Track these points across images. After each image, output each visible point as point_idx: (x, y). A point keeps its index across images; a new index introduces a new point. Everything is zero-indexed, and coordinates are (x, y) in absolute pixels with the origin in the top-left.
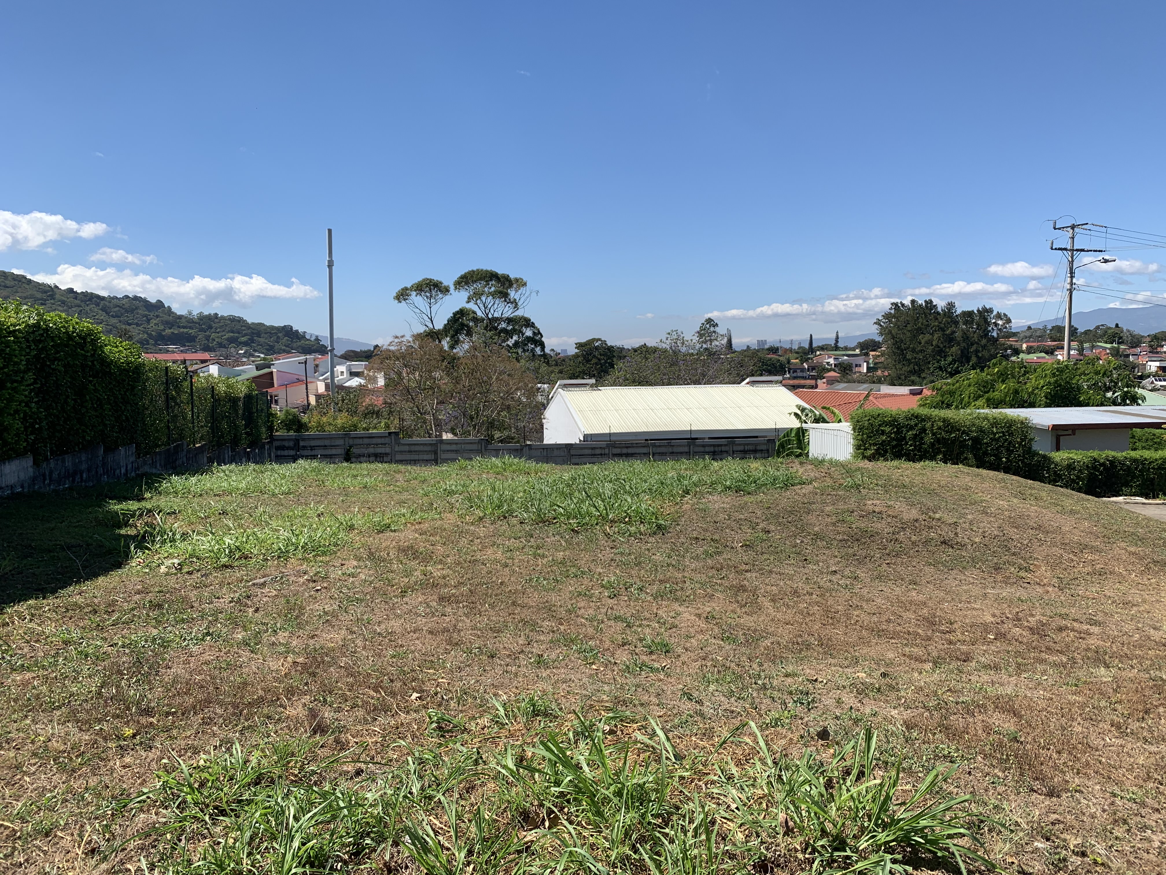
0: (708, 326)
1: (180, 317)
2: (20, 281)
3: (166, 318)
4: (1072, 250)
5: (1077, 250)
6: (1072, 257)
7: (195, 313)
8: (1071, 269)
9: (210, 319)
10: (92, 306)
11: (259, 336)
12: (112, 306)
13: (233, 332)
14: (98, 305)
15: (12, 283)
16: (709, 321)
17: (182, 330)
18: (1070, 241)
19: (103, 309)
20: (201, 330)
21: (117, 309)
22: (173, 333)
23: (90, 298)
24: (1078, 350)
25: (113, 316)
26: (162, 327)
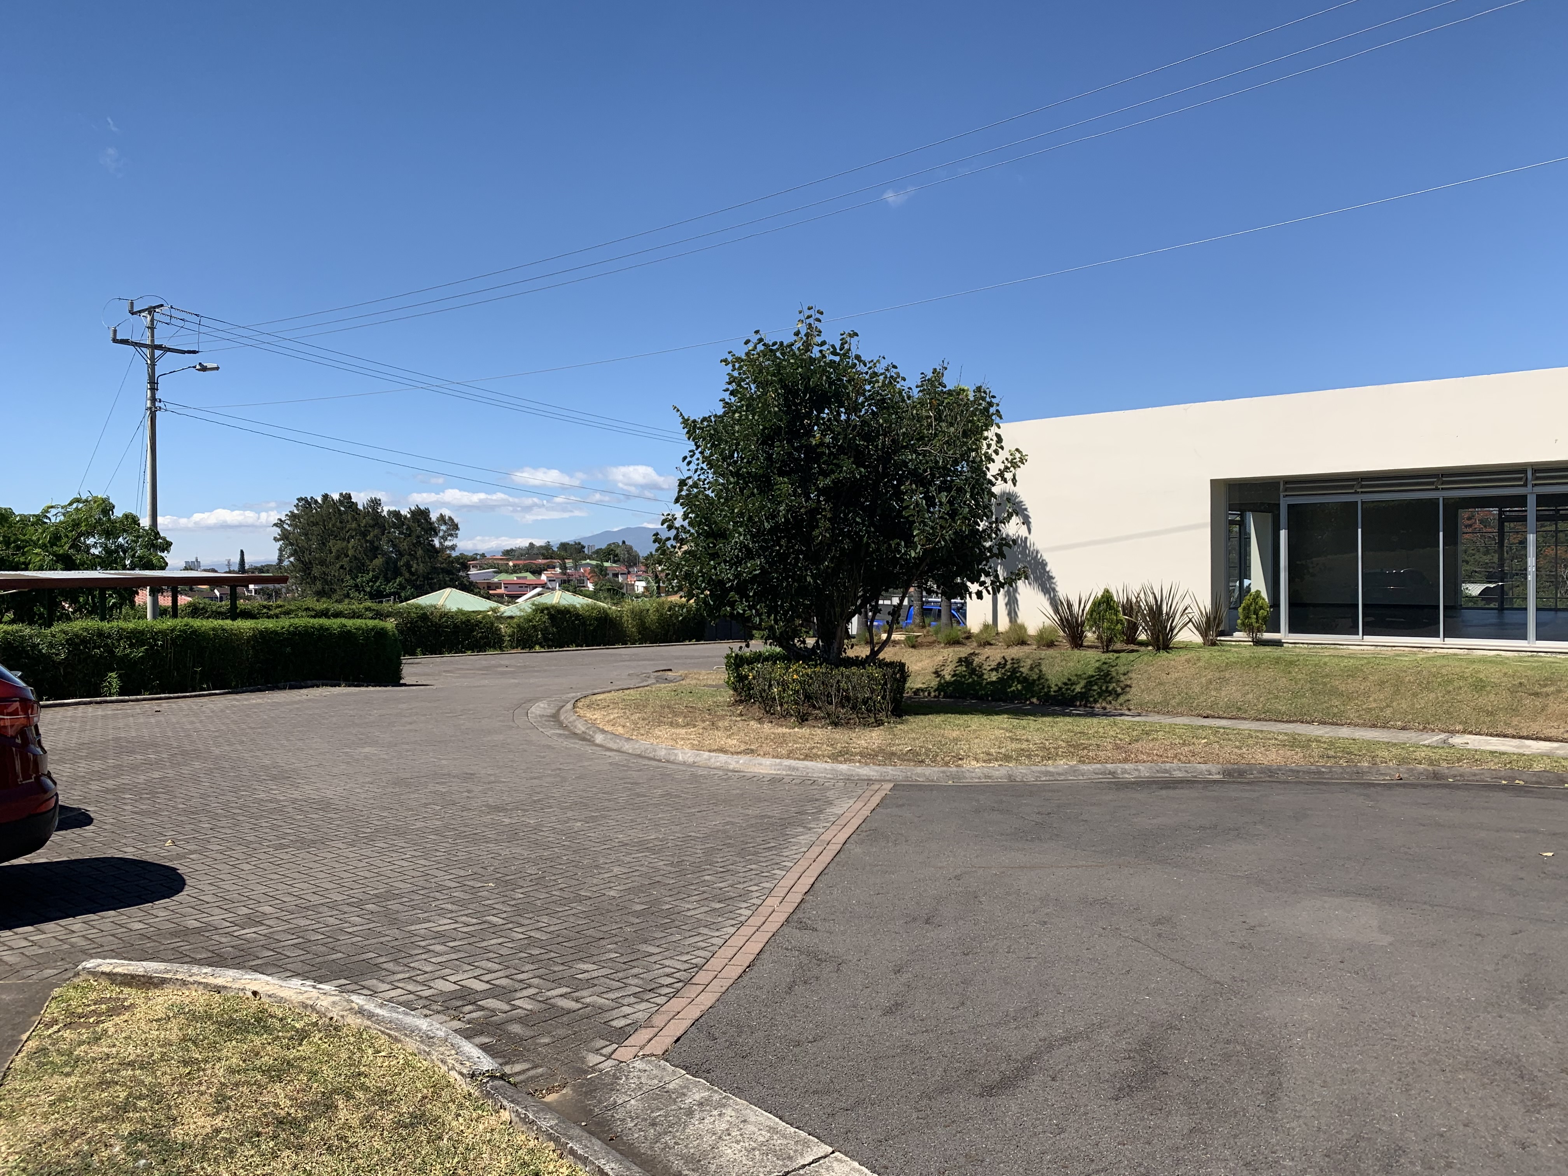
4: (152, 347)
5: (160, 347)
6: (152, 358)
8: (152, 377)
18: (148, 333)
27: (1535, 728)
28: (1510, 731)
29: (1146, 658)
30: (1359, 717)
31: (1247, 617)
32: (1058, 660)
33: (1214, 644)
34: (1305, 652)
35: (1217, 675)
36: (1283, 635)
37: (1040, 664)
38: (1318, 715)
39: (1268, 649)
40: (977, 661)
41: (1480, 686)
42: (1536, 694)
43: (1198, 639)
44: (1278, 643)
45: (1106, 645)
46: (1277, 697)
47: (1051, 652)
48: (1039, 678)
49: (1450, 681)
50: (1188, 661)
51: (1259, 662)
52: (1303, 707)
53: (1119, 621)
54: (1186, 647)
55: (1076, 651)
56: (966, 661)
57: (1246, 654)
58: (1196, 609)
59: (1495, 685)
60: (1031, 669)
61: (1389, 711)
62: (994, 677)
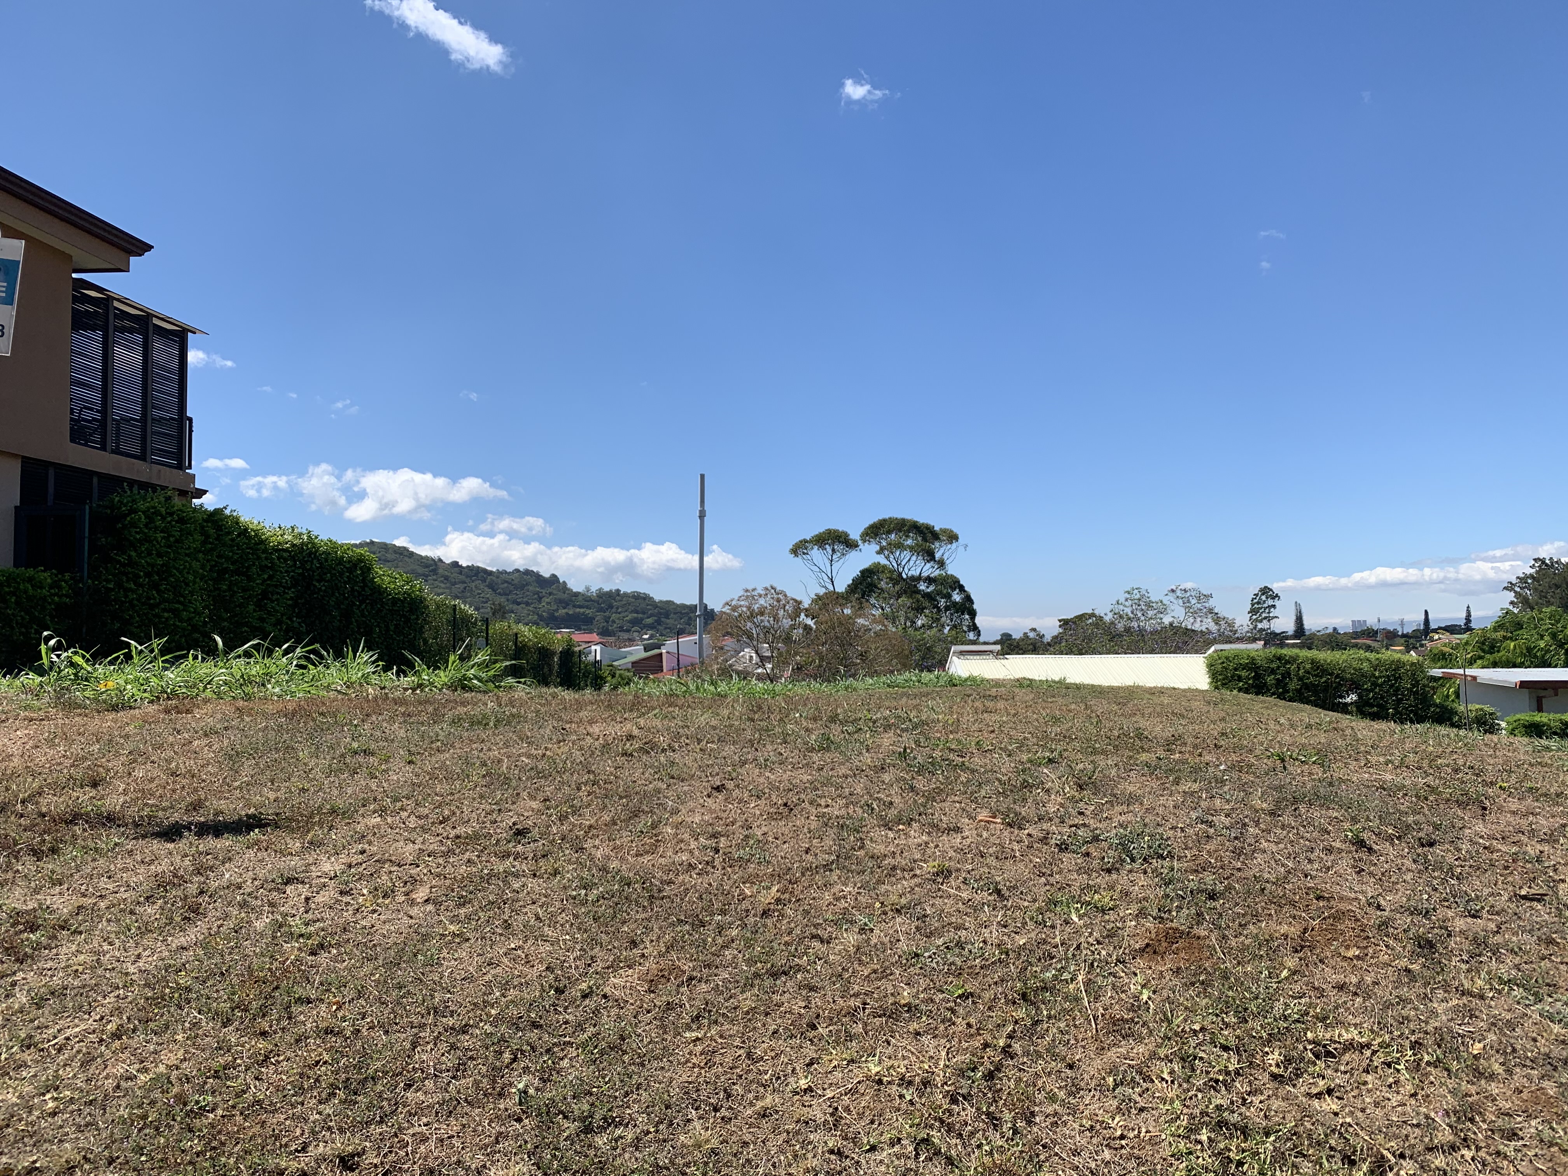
0: (1264, 598)
1: (577, 594)
2: (401, 554)
3: (561, 596)
7: (594, 589)
9: (610, 597)
10: (477, 582)
11: (667, 617)
12: (500, 582)
13: (637, 612)
14: (484, 581)
15: (393, 556)
16: (1265, 591)
17: (578, 610)
19: (491, 586)
20: (601, 610)
21: (506, 585)
22: (567, 614)
23: (475, 572)
25: (500, 594)
26: (555, 607)
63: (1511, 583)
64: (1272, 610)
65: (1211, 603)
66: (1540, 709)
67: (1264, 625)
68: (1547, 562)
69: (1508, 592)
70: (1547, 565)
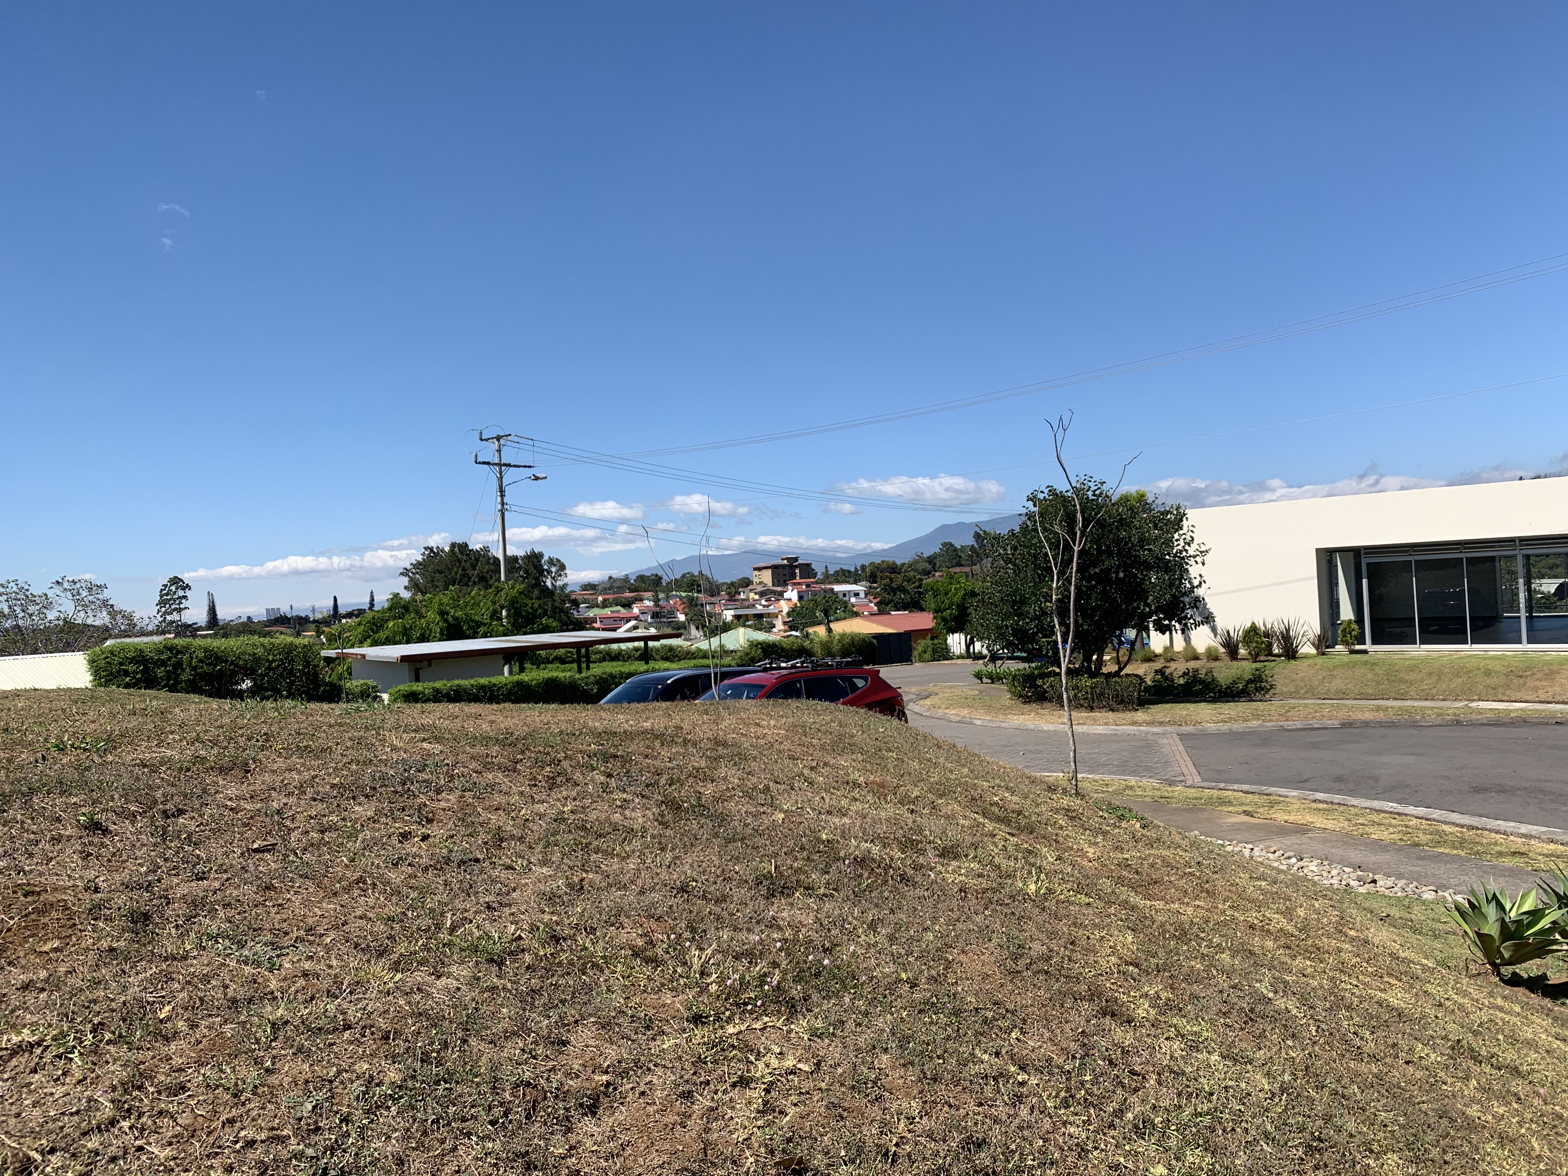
0: (173, 588)
4: (500, 465)
5: (505, 465)
6: (501, 473)
8: (501, 486)
16: (175, 581)
18: (497, 454)
24: (653, 601)
27: (1519, 695)
28: (1505, 698)
29: (1281, 665)
30: (1417, 694)
31: (1344, 636)
32: (1224, 669)
33: (1324, 654)
34: (1383, 657)
35: (1328, 673)
36: (1368, 646)
37: (1211, 672)
38: (1392, 695)
39: (1359, 656)
40: (1168, 671)
41: (1488, 673)
42: (1521, 677)
43: (1313, 651)
44: (1365, 652)
45: (1255, 658)
46: (1366, 685)
47: (1217, 663)
48: (1213, 680)
49: (1471, 671)
50: (1309, 666)
51: (1355, 664)
52: (1383, 690)
53: (1263, 642)
54: (1306, 656)
55: (1234, 662)
56: (1160, 672)
57: (1346, 659)
58: (1311, 632)
59: (1497, 672)
60: (1206, 674)
61: (1434, 691)
62: (1182, 681)
63: (406, 569)
64: (183, 601)
65: (106, 594)
66: (417, 680)
67: (175, 617)
68: (435, 550)
69: (404, 578)
70: (434, 553)
